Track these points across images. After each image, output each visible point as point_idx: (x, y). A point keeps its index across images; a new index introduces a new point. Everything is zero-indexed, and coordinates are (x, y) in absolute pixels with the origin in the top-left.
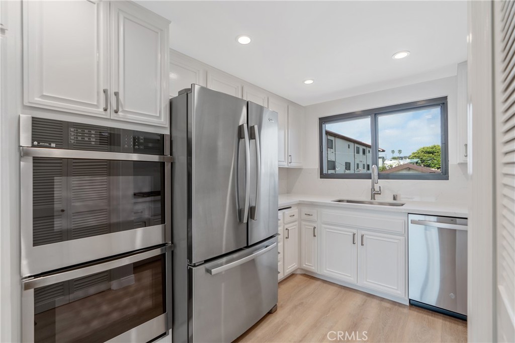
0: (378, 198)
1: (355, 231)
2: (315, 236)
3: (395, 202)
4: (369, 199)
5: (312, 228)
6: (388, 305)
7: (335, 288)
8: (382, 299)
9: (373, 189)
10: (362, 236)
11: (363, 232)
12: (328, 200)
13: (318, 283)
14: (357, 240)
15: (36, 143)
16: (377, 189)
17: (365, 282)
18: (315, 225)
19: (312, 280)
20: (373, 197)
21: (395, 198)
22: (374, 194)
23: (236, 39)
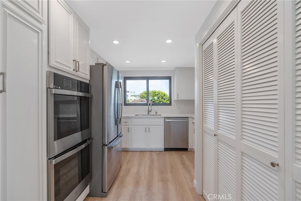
0: (150, 113)
1: (146, 127)
2: (129, 132)
3: (156, 114)
4: (147, 114)
5: (128, 128)
6: (158, 152)
7: (138, 152)
8: (156, 151)
9: (148, 110)
10: (149, 128)
11: (149, 127)
12: (134, 115)
13: (130, 152)
14: (147, 130)
15: (55, 86)
16: (150, 110)
17: (150, 147)
18: (129, 127)
19: (127, 152)
20: (148, 113)
21: (156, 113)
22: (149, 111)
23: (112, 41)
